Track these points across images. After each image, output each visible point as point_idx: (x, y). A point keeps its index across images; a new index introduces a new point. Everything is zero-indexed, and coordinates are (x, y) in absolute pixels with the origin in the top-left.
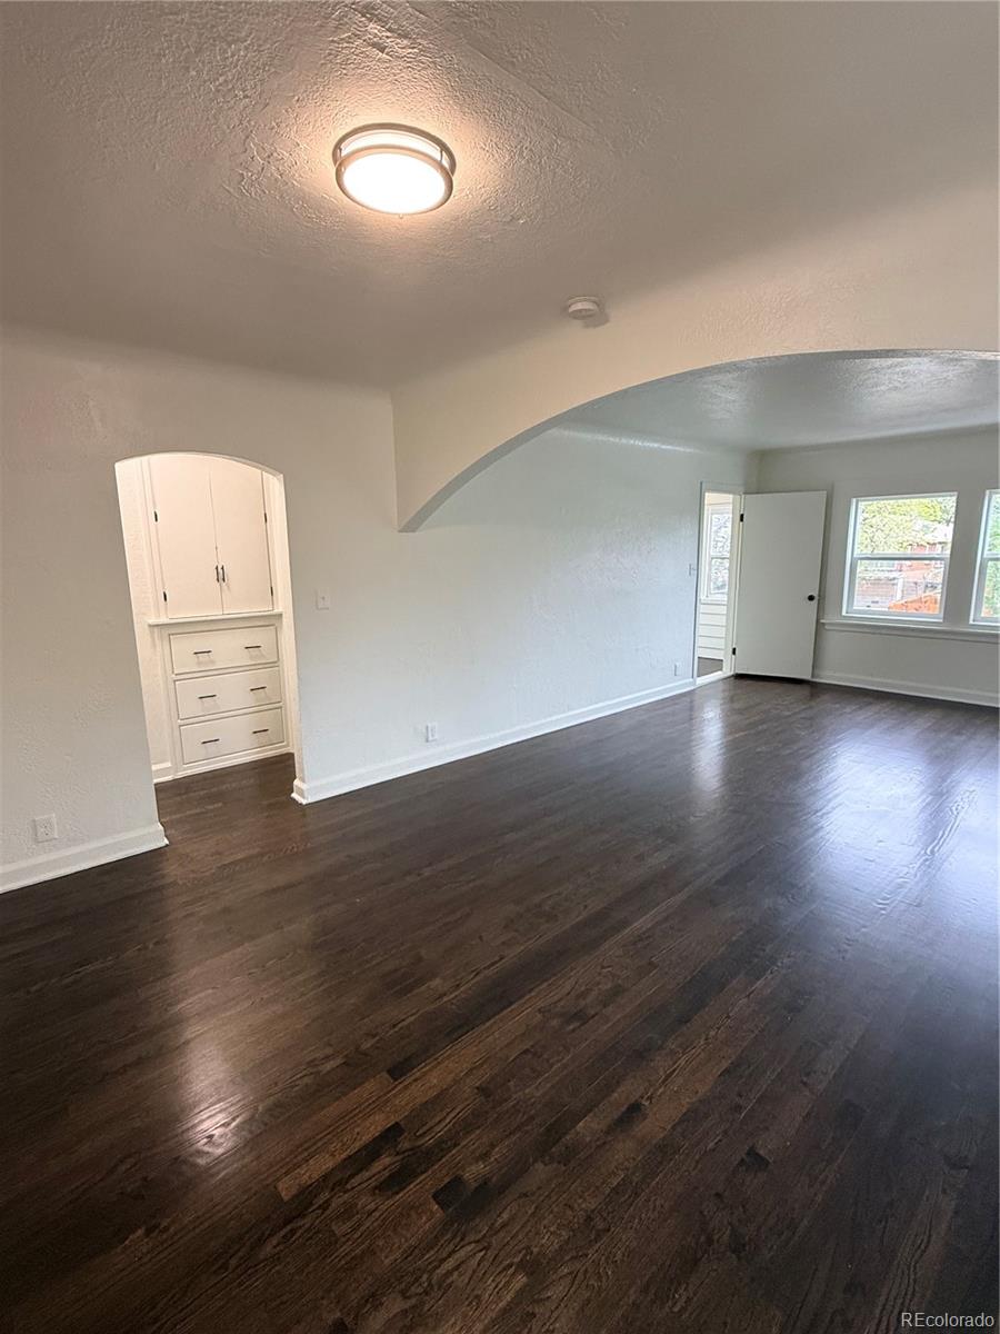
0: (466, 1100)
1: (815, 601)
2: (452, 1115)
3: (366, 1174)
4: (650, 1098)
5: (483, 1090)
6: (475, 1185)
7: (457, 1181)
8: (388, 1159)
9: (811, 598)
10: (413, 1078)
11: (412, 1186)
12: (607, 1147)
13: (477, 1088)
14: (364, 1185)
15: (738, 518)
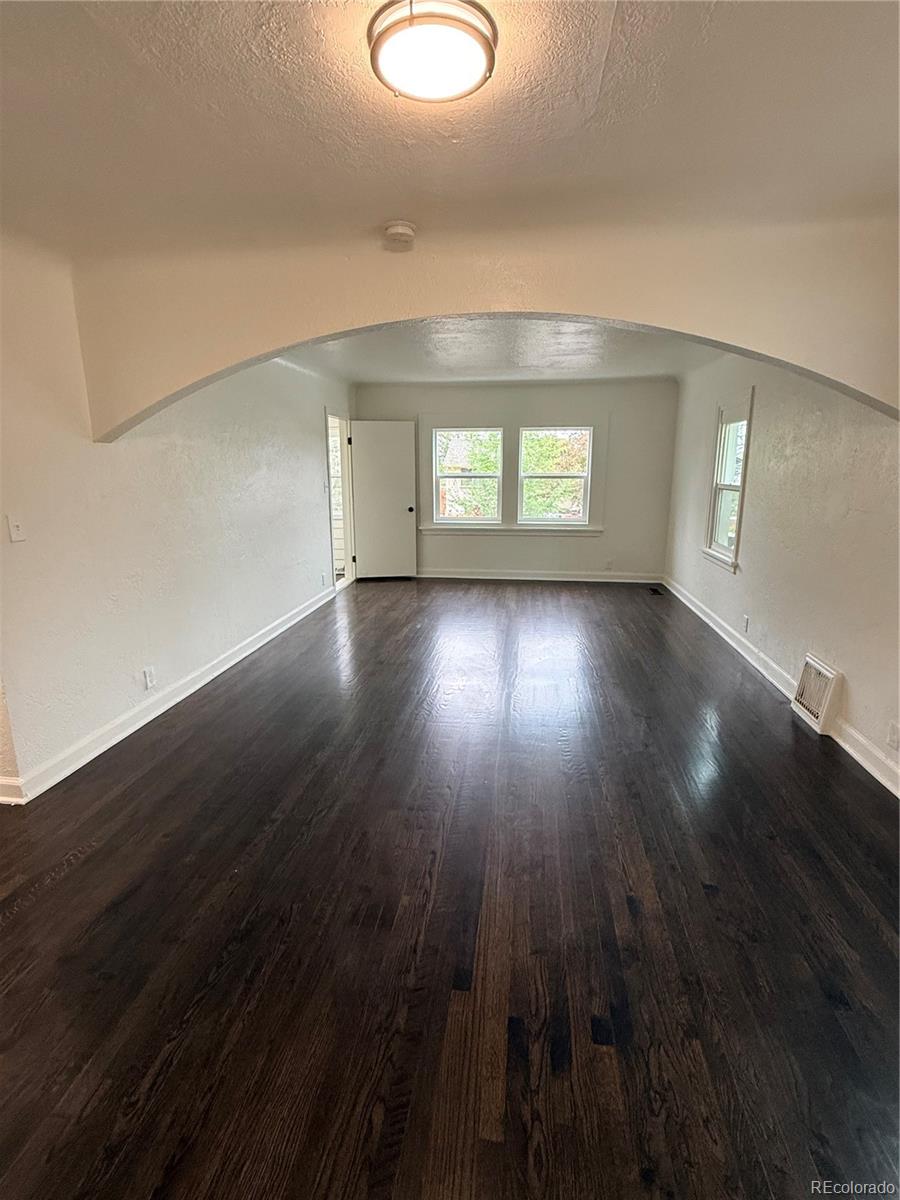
0: (535, 966)
1: (414, 512)
2: (540, 982)
3: (535, 1069)
4: (631, 890)
5: (537, 952)
6: (608, 1014)
7: (595, 1021)
8: (536, 1045)
9: (411, 510)
10: (480, 980)
11: (573, 1047)
12: (645, 933)
13: (531, 954)
14: (544, 1076)
15: (346, 441)
